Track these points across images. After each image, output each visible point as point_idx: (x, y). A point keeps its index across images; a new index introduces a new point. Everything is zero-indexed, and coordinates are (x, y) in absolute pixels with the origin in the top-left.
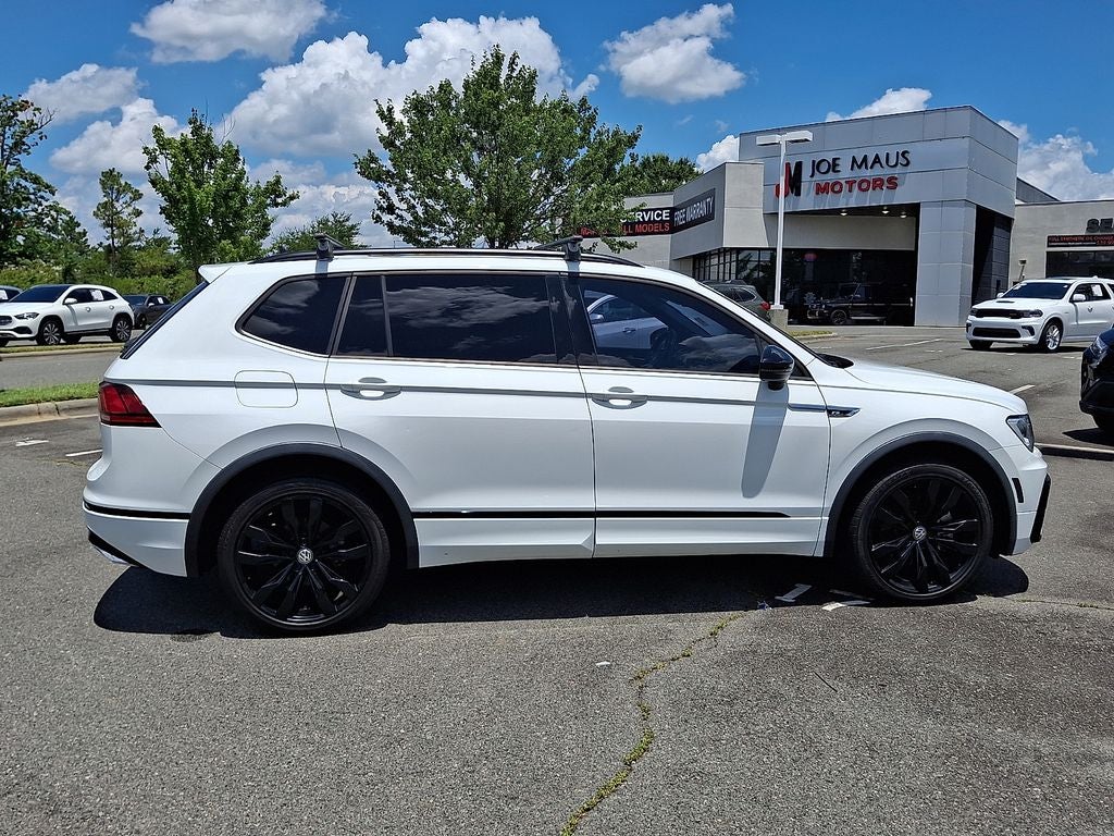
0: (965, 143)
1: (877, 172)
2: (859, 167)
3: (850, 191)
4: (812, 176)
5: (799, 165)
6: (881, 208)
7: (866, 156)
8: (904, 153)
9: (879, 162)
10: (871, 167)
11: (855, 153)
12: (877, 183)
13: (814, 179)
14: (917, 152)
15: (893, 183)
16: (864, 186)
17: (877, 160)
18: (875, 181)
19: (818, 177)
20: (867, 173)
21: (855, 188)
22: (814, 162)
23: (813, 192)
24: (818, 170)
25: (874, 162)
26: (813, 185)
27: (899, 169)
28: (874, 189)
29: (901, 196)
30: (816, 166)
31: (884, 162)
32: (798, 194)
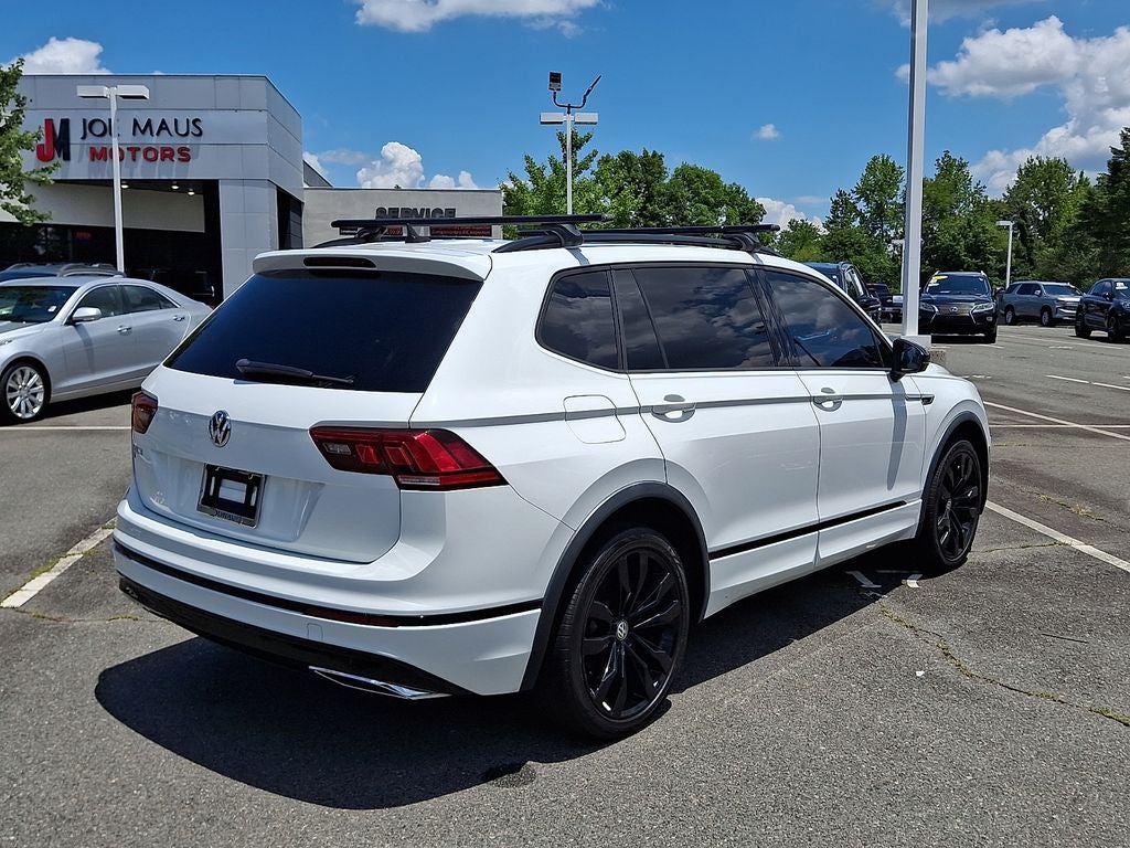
0: (263, 117)
1: (164, 140)
2: (143, 132)
3: (134, 160)
4: (84, 138)
5: (65, 123)
6: (170, 182)
7: (149, 121)
8: (195, 121)
9: (167, 128)
10: (158, 134)
11: (136, 114)
12: (167, 154)
13: (85, 142)
14: (209, 120)
15: (185, 155)
16: (151, 155)
17: (163, 126)
18: (164, 150)
19: (91, 139)
20: (154, 141)
21: (140, 156)
22: (84, 120)
23: (86, 158)
24: (91, 131)
25: (161, 129)
26: (86, 151)
27: (190, 139)
28: (163, 160)
29: (196, 171)
30: (89, 126)
31: (172, 128)
32: (67, 157)
